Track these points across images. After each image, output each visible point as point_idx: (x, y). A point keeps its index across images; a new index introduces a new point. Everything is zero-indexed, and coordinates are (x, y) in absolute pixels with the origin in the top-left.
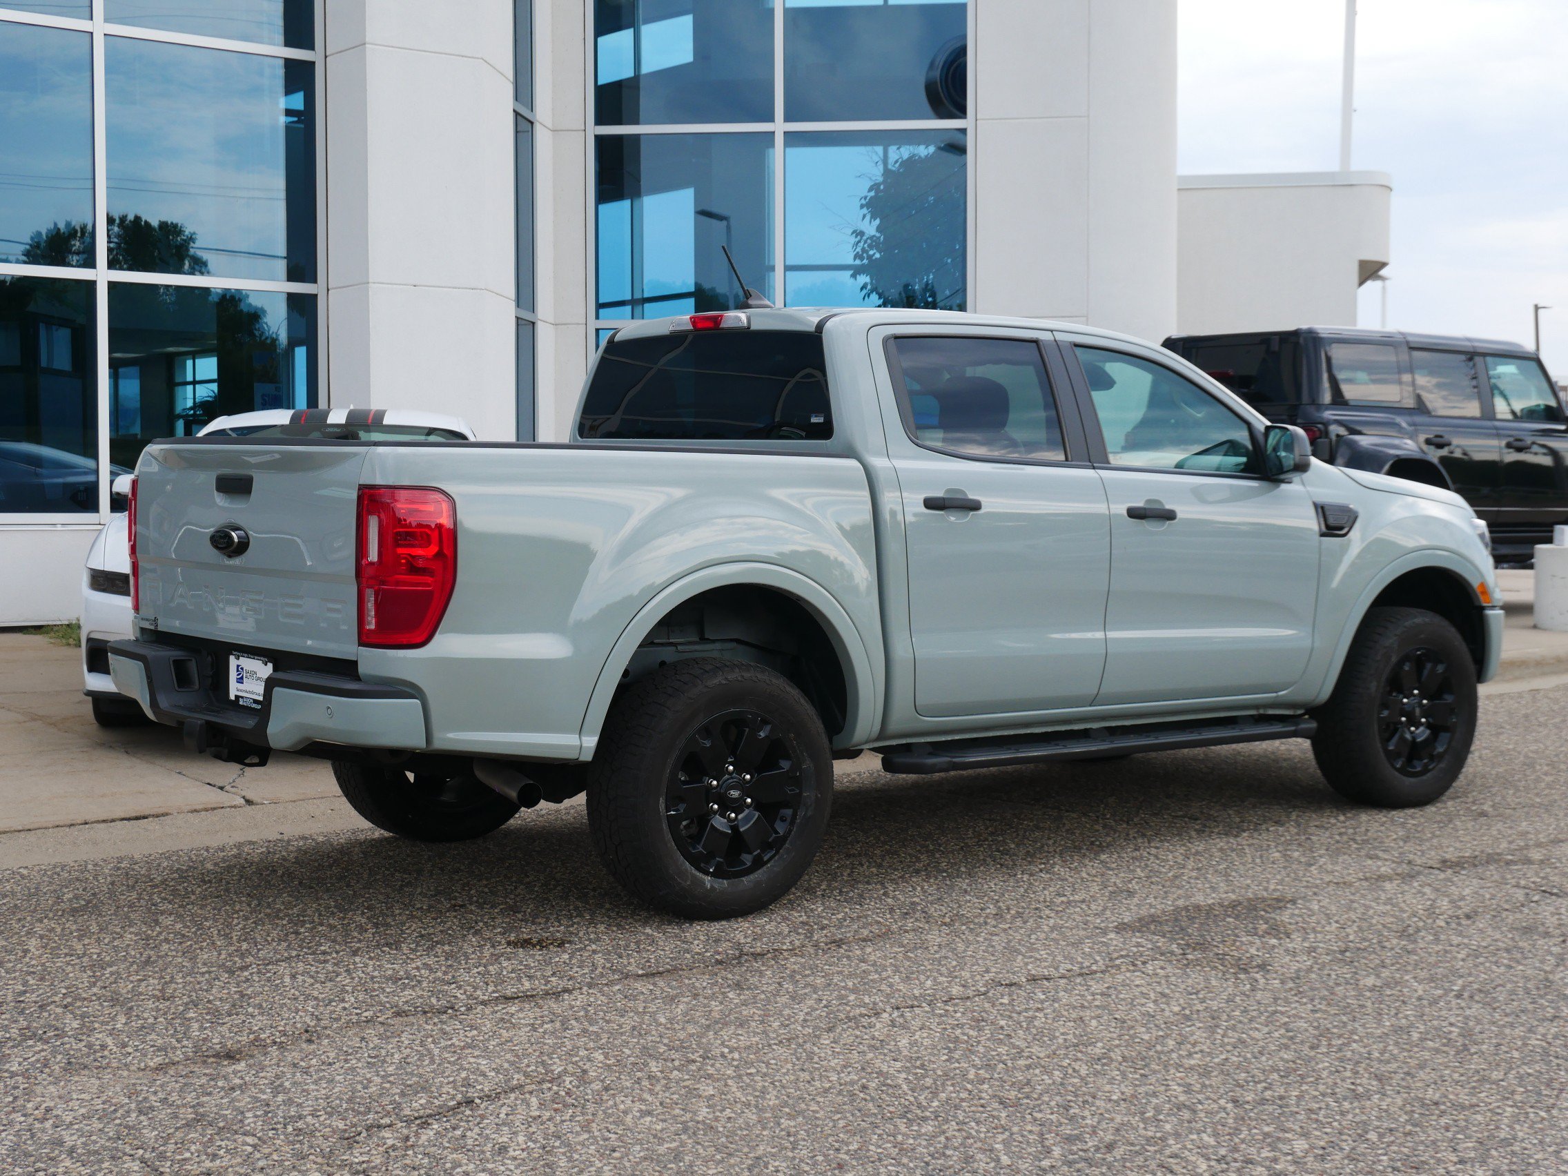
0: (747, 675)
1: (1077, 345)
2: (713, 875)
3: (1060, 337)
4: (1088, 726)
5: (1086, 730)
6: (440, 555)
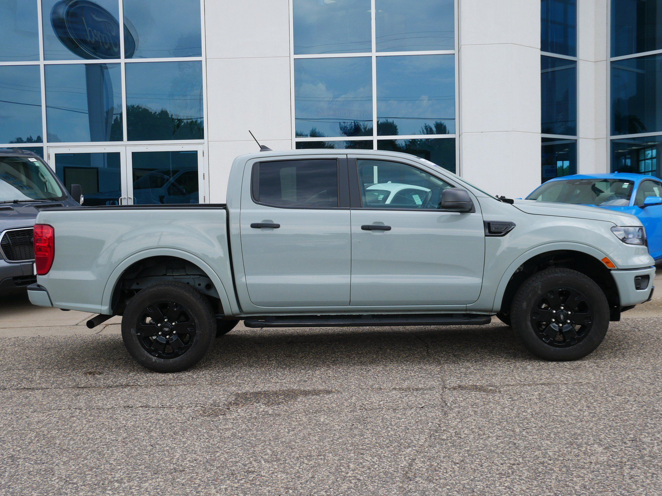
0: (166, 288)
1: (358, 159)
2: (157, 357)
3: (349, 156)
4: (361, 314)
5: (359, 315)
6: (49, 246)
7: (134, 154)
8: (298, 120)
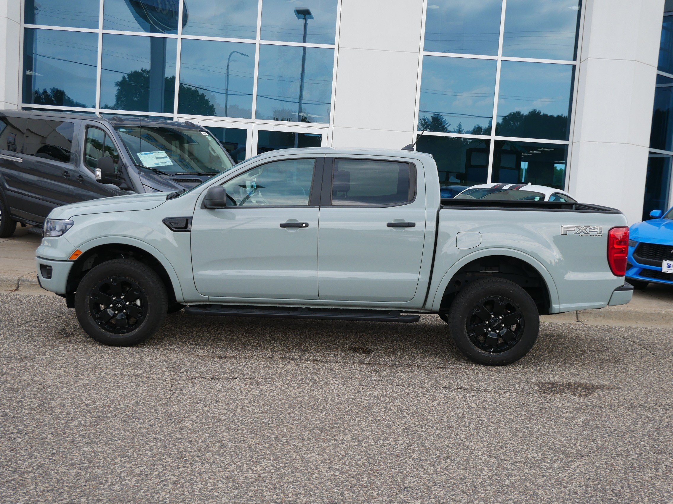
7: (261, 132)
8: (420, 112)
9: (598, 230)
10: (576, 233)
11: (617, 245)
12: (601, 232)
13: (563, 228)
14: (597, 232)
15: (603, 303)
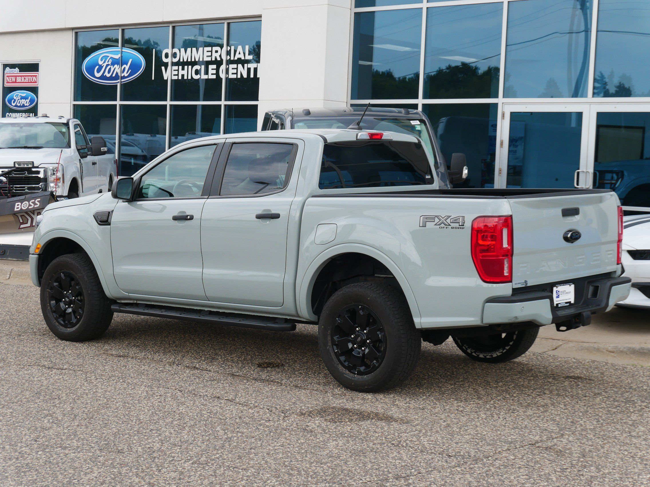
9: (461, 221)
10: (435, 225)
11: (483, 240)
12: (464, 223)
13: (422, 218)
14: (459, 223)
15: (472, 319)
